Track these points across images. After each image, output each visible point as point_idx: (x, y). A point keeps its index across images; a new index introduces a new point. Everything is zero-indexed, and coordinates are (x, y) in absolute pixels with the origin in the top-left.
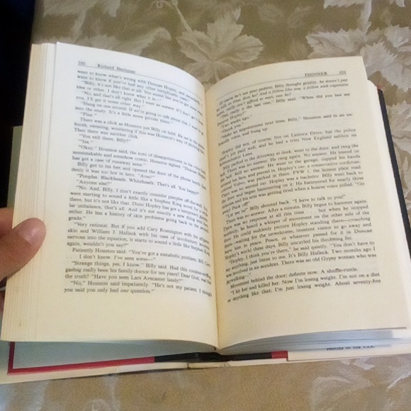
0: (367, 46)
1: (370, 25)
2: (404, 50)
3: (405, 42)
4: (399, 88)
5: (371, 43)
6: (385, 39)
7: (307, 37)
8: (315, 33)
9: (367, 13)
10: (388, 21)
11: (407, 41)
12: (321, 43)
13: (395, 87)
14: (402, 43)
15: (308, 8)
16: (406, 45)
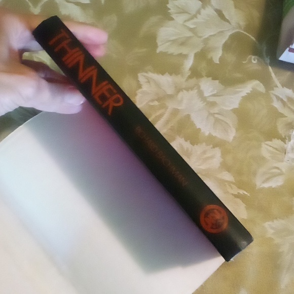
0: (185, 91)
1: (189, 74)
2: (212, 99)
3: (213, 93)
4: (202, 131)
5: (187, 89)
6: (199, 87)
7: (139, 75)
8: (147, 72)
9: (189, 63)
10: (204, 74)
11: (215, 92)
12: (149, 82)
13: (199, 129)
14: (211, 94)
15: (144, 50)
16: (214, 95)
